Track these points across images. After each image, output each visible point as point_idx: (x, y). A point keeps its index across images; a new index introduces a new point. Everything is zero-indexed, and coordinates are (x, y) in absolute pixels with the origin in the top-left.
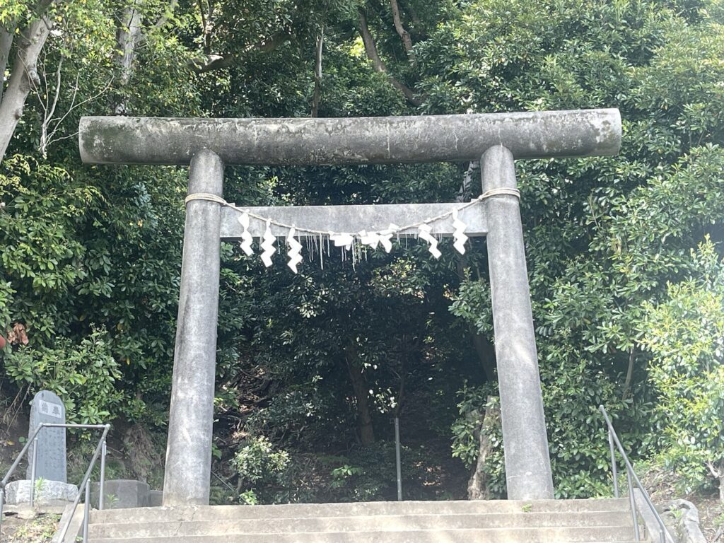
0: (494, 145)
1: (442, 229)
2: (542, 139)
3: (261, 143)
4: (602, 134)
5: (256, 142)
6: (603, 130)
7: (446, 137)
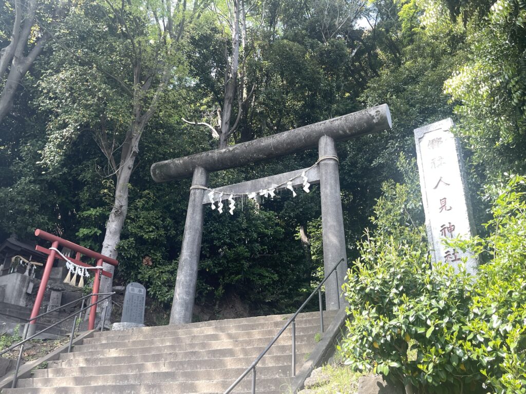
0: (321, 136)
1: (298, 182)
2: (345, 127)
3: (218, 158)
4: (376, 118)
5: (216, 158)
6: (376, 115)
7: (298, 137)
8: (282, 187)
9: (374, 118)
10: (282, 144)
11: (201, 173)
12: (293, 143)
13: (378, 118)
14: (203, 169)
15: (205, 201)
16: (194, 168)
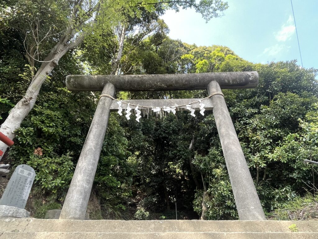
0: (212, 81)
1: (195, 106)
2: (230, 78)
5: (127, 80)
6: (252, 75)
7: (195, 78)
8: (183, 107)
9: (250, 77)
10: (182, 80)
11: (112, 88)
12: (191, 81)
13: (253, 77)
14: (113, 85)
15: (112, 107)
16: (106, 83)
